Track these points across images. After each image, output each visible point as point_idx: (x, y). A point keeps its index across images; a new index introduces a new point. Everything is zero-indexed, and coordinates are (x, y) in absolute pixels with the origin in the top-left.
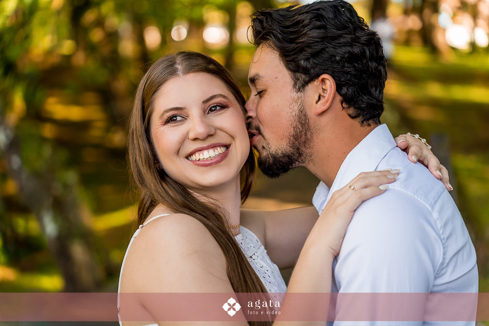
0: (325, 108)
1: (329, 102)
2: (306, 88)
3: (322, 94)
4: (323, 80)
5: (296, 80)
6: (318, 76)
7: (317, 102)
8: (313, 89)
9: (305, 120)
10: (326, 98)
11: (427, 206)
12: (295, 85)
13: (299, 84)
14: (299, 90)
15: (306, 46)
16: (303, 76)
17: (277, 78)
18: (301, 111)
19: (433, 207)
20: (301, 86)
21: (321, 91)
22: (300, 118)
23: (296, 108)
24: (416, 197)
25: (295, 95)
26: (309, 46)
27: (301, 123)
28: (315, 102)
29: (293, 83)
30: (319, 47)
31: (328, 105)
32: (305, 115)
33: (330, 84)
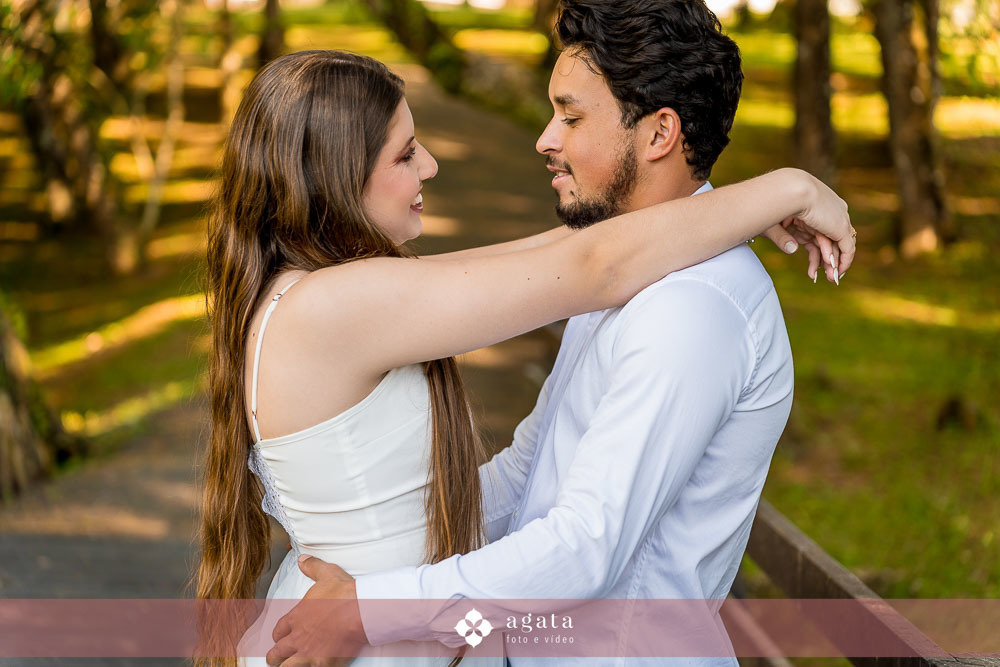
0: (664, 152)
1: (671, 145)
2: (639, 123)
3: (660, 132)
4: (663, 116)
5: (626, 111)
6: (656, 109)
7: (653, 143)
8: (648, 126)
9: (633, 165)
10: (666, 140)
11: (743, 314)
12: (624, 118)
13: (629, 117)
14: (629, 126)
15: (642, 68)
16: (636, 108)
17: (598, 105)
18: (629, 155)
19: (750, 316)
20: (632, 122)
21: (658, 129)
22: (626, 163)
23: (623, 150)
24: (731, 299)
25: (623, 132)
26: (646, 67)
27: (627, 170)
28: (649, 142)
29: (621, 115)
30: (660, 71)
31: (669, 148)
32: (634, 160)
33: (672, 121)
